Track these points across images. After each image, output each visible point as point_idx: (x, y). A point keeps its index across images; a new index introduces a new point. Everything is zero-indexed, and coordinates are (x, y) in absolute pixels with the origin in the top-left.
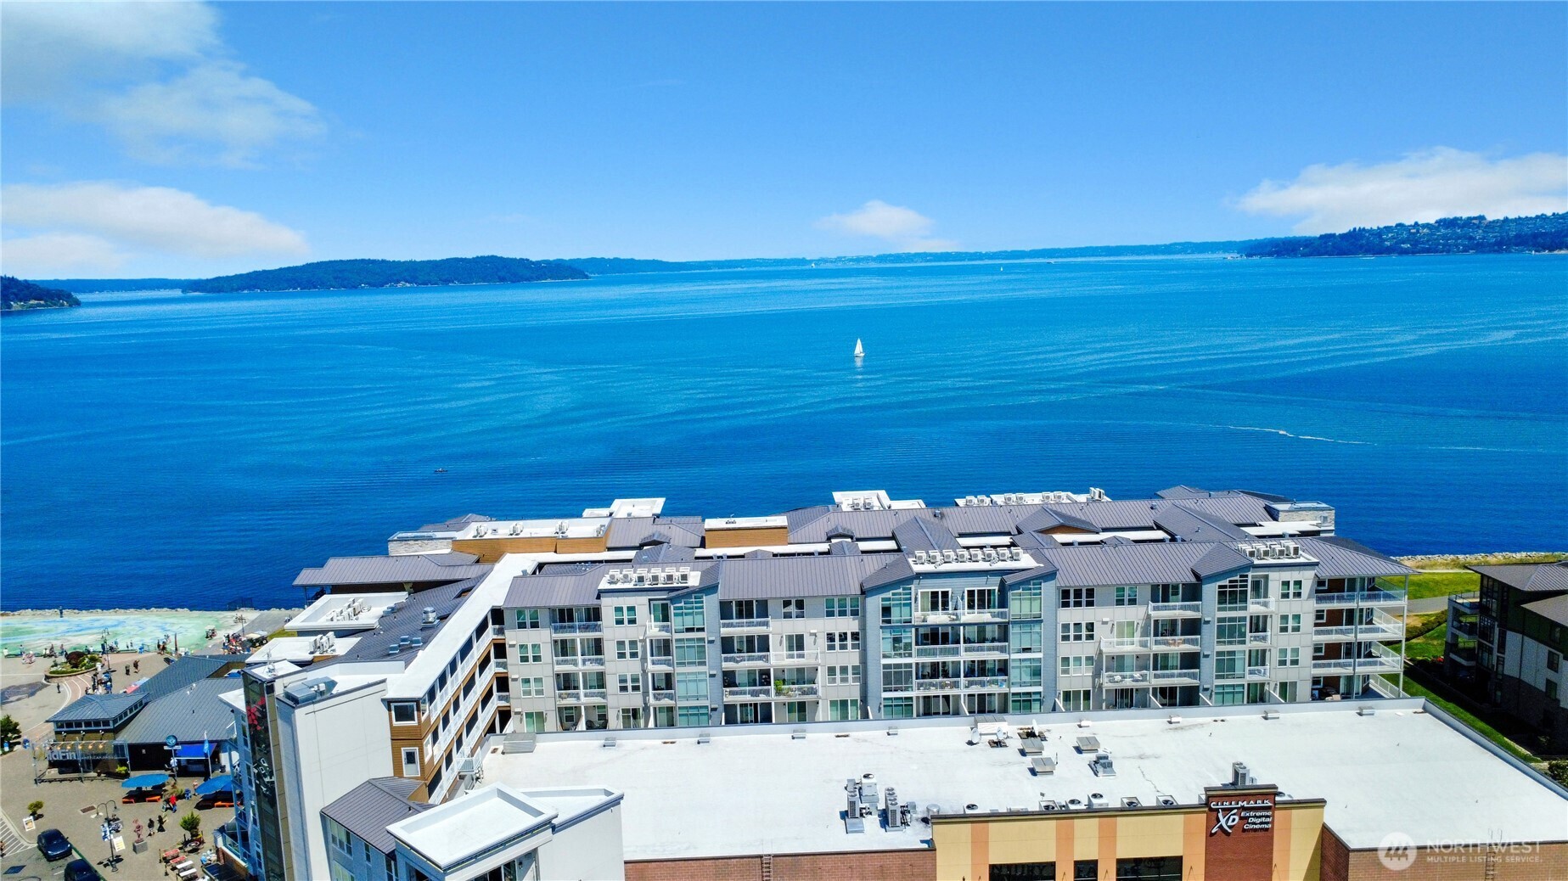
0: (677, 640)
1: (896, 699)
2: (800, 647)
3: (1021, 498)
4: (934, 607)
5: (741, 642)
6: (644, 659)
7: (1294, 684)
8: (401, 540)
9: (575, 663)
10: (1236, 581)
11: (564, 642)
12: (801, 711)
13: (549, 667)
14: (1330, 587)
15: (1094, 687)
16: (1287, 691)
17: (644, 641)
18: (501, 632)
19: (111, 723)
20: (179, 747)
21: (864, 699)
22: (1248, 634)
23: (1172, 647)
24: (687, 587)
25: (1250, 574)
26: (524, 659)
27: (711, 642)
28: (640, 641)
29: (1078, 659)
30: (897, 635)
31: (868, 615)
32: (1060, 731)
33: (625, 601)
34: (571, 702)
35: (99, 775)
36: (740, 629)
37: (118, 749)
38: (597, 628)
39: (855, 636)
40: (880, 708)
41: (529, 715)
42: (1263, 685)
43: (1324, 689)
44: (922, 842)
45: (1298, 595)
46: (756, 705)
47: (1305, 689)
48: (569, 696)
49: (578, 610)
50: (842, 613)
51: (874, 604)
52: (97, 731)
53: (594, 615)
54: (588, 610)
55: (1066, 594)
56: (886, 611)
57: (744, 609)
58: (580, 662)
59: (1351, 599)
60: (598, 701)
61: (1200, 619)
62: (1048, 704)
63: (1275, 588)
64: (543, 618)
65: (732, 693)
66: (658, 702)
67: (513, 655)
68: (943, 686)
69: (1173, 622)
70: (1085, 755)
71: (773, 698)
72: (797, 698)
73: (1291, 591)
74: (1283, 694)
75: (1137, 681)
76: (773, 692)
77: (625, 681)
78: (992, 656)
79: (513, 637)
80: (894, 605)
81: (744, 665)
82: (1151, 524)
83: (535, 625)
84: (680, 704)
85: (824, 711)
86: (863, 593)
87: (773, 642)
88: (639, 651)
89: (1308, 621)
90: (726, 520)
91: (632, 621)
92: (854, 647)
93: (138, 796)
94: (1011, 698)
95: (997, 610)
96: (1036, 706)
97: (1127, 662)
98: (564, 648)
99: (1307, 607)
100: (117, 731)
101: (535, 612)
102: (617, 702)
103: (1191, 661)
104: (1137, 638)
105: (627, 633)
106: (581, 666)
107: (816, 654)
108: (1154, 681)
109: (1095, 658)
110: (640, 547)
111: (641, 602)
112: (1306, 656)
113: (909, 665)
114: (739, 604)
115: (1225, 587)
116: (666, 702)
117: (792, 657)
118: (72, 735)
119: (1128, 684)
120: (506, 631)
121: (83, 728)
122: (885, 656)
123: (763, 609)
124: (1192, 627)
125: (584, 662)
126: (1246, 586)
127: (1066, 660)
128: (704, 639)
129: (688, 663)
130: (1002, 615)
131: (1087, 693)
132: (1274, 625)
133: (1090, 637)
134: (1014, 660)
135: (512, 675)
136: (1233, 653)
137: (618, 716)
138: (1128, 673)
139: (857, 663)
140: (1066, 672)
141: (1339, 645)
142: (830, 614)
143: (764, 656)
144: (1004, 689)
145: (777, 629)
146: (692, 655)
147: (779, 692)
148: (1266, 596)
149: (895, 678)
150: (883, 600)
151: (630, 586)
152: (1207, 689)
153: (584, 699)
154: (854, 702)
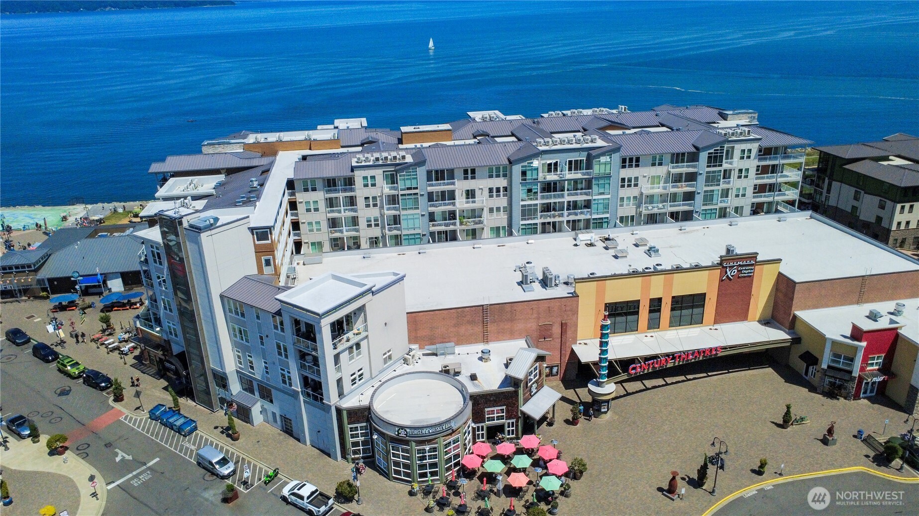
0: (402, 195)
1: (528, 224)
2: (473, 196)
3: (581, 112)
4: (549, 170)
5: (438, 196)
6: (382, 207)
7: (742, 207)
8: (209, 144)
9: (339, 212)
10: (718, 150)
11: (331, 199)
12: (473, 234)
13: (323, 215)
14: (766, 152)
15: (636, 214)
16: (738, 210)
17: (381, 196)
18: (293, 194)
19: (32, 266)
20: (81, 278)
21: (510, 225)
22: (722, 180)
23: (680, 189)
24: (407, 163)
25: (726, 146)
26: (308, 210)
27: (422, 195)
28: (379, 196)
29: (629, 198)
30: (529, 187)
31: (513, 177)
32: (623, 237)
33: (369, 173)
34: (337, 235)
35: (29, 298)
36: (438, 187)
37: (40, 282)
38: (352, 190)
39: (505, 189)
40: (519, 230)
41: (313, 244)
42: (726, 208)
43: (757, 209)
44: (568, 293)
45: (749, 157)
46: (446, 231)
47: (747, 210)
48: (336, 231)
49: (339, 180)
50: (498, 176)
51: (517, 169)
52: (25, 272)
53: (349, 182)
54: (345, 179)
55: (624, 161)
56: (524, 173)
57: (439, 175)
58: (342, 211)
59: (776, 159)
60: (354, 234)
61: (697, 173)
62: (612, 224)
63: (737, 153)
64: (319, 185)
65: (433, 225)
66: (390, 233)
67: (301, 208)
68: (554, 216)
69: (681, 174)
70: (640, 248)
71: (458, 227)
72: (471, 226)
73: (745, 155)
74: (736, 212)
75: (661, 209)
76: (458, 223)
77: (370, 221)
78: (581, 198)
79: (300, 197)
80: (529, 170)
81: (440, 208)
82: (658, 124)
83: (314, 190)
84: (405, 232)
85: (487, 233)
86: (510, 162)
87: (457, 194)
88: (378, 202)
89: (752, 172)
90: (414, 127)
91: (374, 185)
92: (504, 195)
93: (61, 308)
94: (592, 221)
95: (584, 171)
96: (605, 225)
97: (655, 199)
98: (331, 203)
99: (752, 164)
100: (36, 271)
101: (313, 181)
102: (365, 233)
103: (689, 197)
104: (662, 185)
105: (371, 192)
106: (344, 213)
107: (482, 200)
108: (669, 208)
109: (638, 197)
110: (362, 145)
111: (378, 173)
112: (750, 191)
113: (536, 205)
114: (437, 171)
115: (712, 153)
116: (395, 232)
117: (467, 202)
118: (7, 275)
119: (656, 211)
120: (297, 194)
121: (14, 270)
122: (522, 200)
123: (451, 174)
124: (691, 177)
125: (345, 210)
126: (723, 153)
127: (622, 199)
128: (417, 194)
129: (409, 208)
130: (588, 174)
131: (632, 217)
132: (735, 174)
133: (636, 185)
134: (595, 200)
135: (301, 220)
136: (713, 191)
137: (366, 241)
138: (656, 205)
139: (506, 205)
140: (622, 205)
141: (766, 185)
142: (491, 176)
143: (453, 203)
144: (588, 217)
145: (460, 186)
146: (410, 203)
147: (461, 224)
148: (732, 158)
149: (527, 212)
150: (522, 167)
151: (371, 163)
152: (697, 212)
153: (346, 233)
154: (504, 228)
